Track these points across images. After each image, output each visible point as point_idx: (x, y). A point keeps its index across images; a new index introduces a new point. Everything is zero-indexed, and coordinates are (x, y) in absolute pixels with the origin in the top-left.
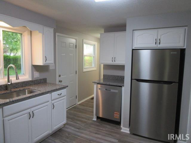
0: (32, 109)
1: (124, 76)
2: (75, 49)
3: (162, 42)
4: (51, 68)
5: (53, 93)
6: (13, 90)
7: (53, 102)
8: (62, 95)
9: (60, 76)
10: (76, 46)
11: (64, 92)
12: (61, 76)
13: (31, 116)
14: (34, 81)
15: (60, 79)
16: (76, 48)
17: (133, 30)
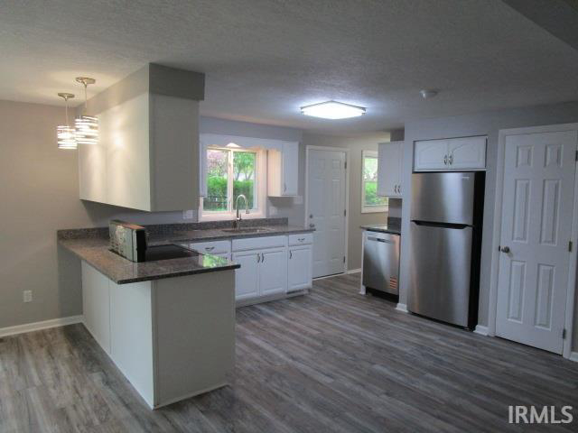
0: (263, 251)
1: (400, 219)
2: (344, 169)
3: (454, 162)
4: (297, 202)
5: (291, 236)
6: (242, 228)
7: (290, 248)
8: (304, 242)
9: (311, 217)
10: (346, 164)
11: (308, 237)
12: (314, 217)
13: (261, 259)
14: (270, 220)
15: (313, 221)
16: (346, 167)
17: (415, 141)
